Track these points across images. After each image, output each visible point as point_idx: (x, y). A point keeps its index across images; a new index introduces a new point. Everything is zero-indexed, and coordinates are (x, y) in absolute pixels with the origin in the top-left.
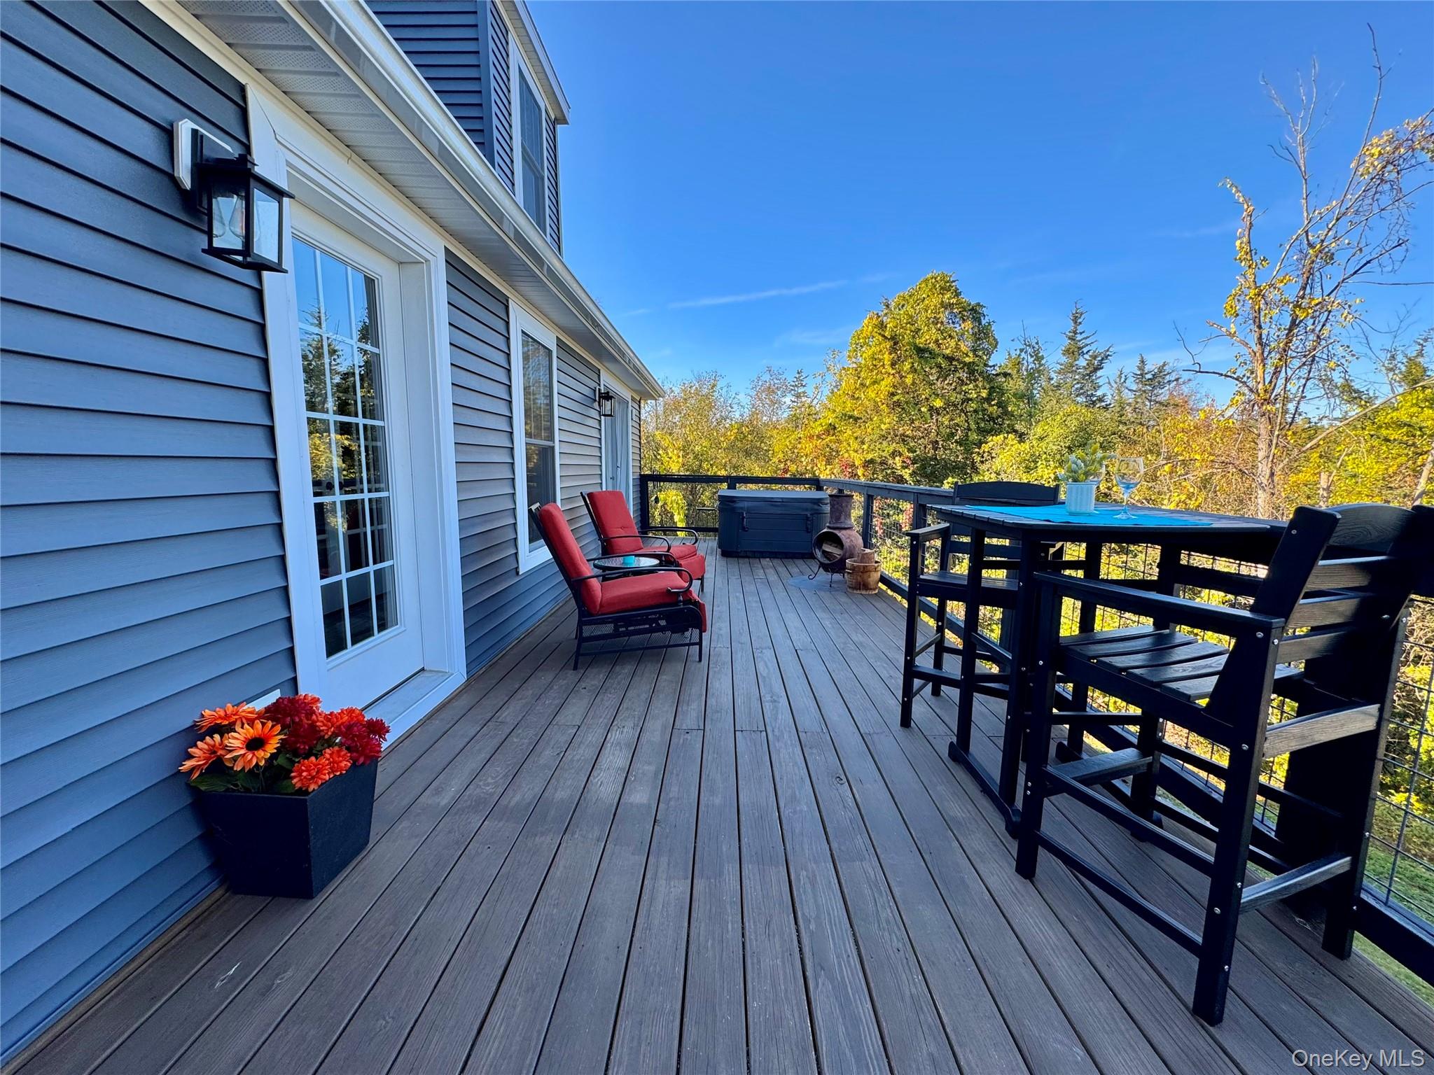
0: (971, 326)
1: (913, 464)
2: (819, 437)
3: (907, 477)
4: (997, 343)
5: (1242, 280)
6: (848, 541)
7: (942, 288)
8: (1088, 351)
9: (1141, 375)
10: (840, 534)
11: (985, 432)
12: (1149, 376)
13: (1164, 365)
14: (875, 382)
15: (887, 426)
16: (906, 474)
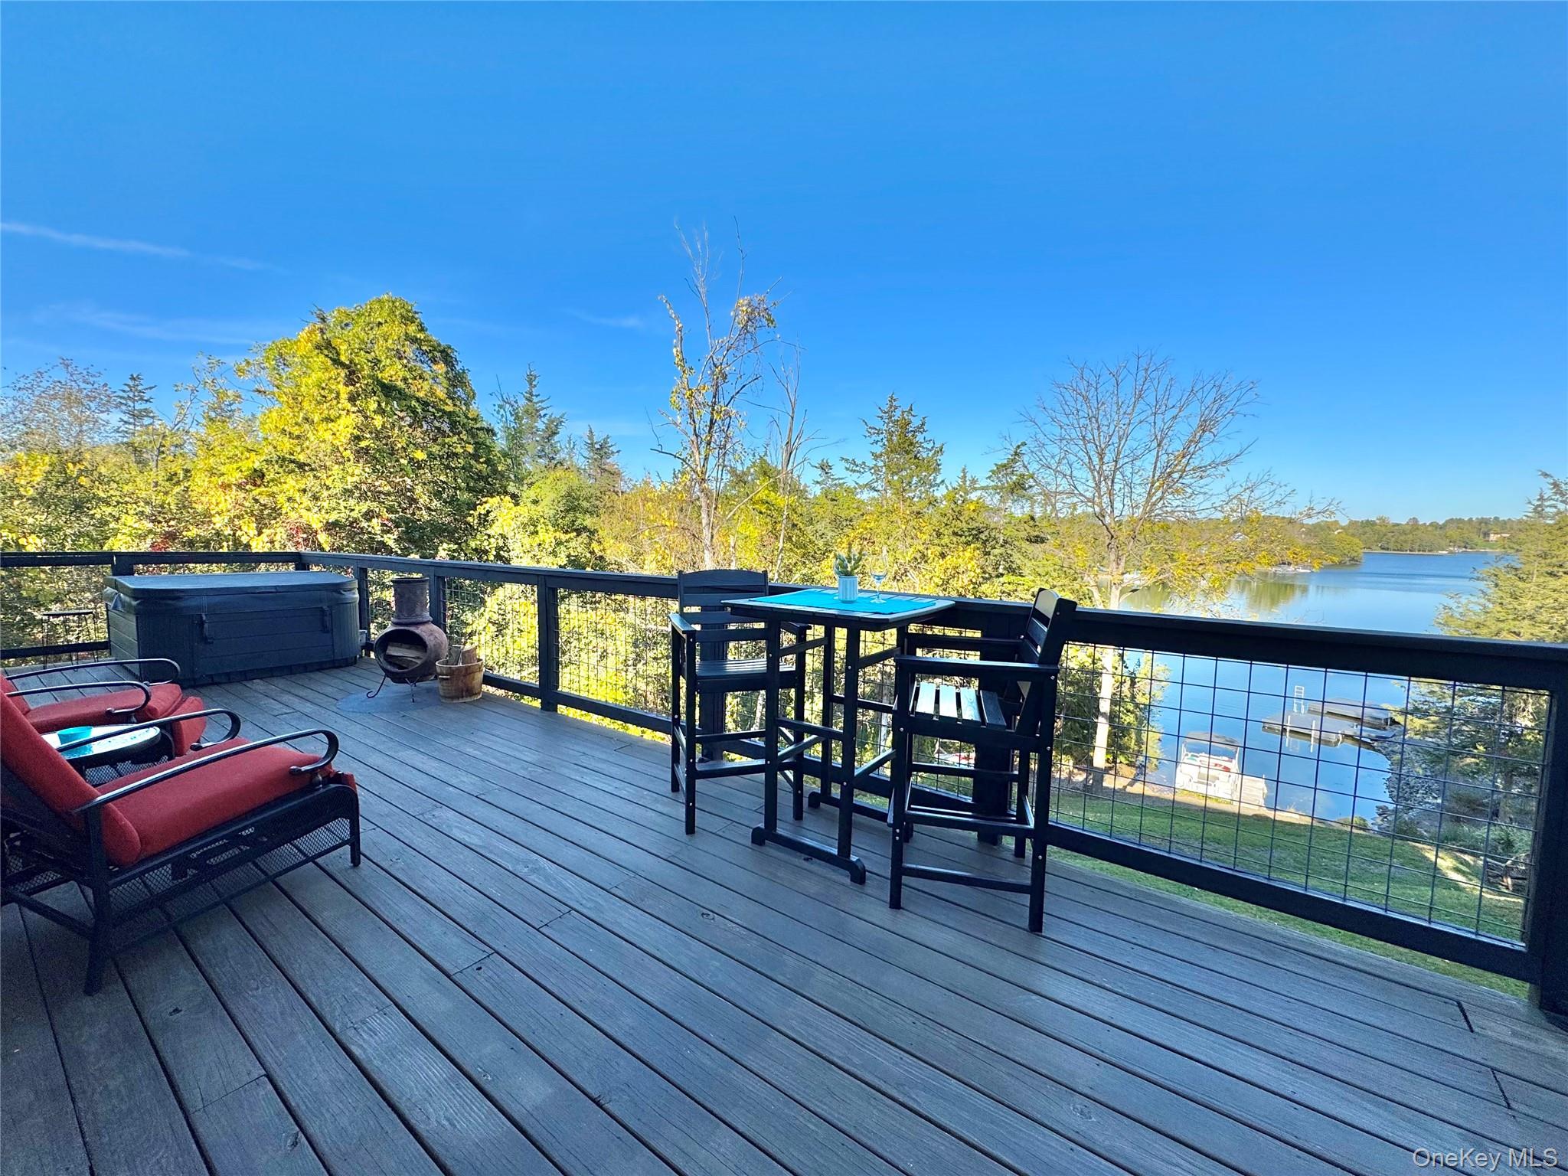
0: (445, 369)
1: (397, 526)
2: (240, 487)
3: (391, 543)
4: (474, 394)
5: (679, 381)
6: (432, 638)
7: (403, 317)
8: (545, 415)
9: (592, 444)
10: (419, 631)
11: (476, 492)
12: (597, 446)
13: (608, 437)
14: (328, 420)
15: (356, 479)
16: (390, 540)
